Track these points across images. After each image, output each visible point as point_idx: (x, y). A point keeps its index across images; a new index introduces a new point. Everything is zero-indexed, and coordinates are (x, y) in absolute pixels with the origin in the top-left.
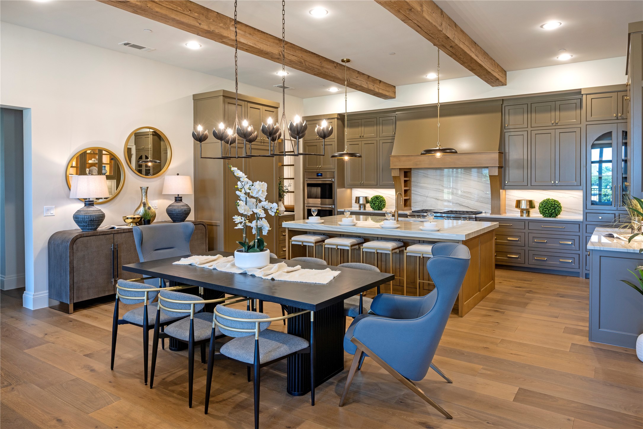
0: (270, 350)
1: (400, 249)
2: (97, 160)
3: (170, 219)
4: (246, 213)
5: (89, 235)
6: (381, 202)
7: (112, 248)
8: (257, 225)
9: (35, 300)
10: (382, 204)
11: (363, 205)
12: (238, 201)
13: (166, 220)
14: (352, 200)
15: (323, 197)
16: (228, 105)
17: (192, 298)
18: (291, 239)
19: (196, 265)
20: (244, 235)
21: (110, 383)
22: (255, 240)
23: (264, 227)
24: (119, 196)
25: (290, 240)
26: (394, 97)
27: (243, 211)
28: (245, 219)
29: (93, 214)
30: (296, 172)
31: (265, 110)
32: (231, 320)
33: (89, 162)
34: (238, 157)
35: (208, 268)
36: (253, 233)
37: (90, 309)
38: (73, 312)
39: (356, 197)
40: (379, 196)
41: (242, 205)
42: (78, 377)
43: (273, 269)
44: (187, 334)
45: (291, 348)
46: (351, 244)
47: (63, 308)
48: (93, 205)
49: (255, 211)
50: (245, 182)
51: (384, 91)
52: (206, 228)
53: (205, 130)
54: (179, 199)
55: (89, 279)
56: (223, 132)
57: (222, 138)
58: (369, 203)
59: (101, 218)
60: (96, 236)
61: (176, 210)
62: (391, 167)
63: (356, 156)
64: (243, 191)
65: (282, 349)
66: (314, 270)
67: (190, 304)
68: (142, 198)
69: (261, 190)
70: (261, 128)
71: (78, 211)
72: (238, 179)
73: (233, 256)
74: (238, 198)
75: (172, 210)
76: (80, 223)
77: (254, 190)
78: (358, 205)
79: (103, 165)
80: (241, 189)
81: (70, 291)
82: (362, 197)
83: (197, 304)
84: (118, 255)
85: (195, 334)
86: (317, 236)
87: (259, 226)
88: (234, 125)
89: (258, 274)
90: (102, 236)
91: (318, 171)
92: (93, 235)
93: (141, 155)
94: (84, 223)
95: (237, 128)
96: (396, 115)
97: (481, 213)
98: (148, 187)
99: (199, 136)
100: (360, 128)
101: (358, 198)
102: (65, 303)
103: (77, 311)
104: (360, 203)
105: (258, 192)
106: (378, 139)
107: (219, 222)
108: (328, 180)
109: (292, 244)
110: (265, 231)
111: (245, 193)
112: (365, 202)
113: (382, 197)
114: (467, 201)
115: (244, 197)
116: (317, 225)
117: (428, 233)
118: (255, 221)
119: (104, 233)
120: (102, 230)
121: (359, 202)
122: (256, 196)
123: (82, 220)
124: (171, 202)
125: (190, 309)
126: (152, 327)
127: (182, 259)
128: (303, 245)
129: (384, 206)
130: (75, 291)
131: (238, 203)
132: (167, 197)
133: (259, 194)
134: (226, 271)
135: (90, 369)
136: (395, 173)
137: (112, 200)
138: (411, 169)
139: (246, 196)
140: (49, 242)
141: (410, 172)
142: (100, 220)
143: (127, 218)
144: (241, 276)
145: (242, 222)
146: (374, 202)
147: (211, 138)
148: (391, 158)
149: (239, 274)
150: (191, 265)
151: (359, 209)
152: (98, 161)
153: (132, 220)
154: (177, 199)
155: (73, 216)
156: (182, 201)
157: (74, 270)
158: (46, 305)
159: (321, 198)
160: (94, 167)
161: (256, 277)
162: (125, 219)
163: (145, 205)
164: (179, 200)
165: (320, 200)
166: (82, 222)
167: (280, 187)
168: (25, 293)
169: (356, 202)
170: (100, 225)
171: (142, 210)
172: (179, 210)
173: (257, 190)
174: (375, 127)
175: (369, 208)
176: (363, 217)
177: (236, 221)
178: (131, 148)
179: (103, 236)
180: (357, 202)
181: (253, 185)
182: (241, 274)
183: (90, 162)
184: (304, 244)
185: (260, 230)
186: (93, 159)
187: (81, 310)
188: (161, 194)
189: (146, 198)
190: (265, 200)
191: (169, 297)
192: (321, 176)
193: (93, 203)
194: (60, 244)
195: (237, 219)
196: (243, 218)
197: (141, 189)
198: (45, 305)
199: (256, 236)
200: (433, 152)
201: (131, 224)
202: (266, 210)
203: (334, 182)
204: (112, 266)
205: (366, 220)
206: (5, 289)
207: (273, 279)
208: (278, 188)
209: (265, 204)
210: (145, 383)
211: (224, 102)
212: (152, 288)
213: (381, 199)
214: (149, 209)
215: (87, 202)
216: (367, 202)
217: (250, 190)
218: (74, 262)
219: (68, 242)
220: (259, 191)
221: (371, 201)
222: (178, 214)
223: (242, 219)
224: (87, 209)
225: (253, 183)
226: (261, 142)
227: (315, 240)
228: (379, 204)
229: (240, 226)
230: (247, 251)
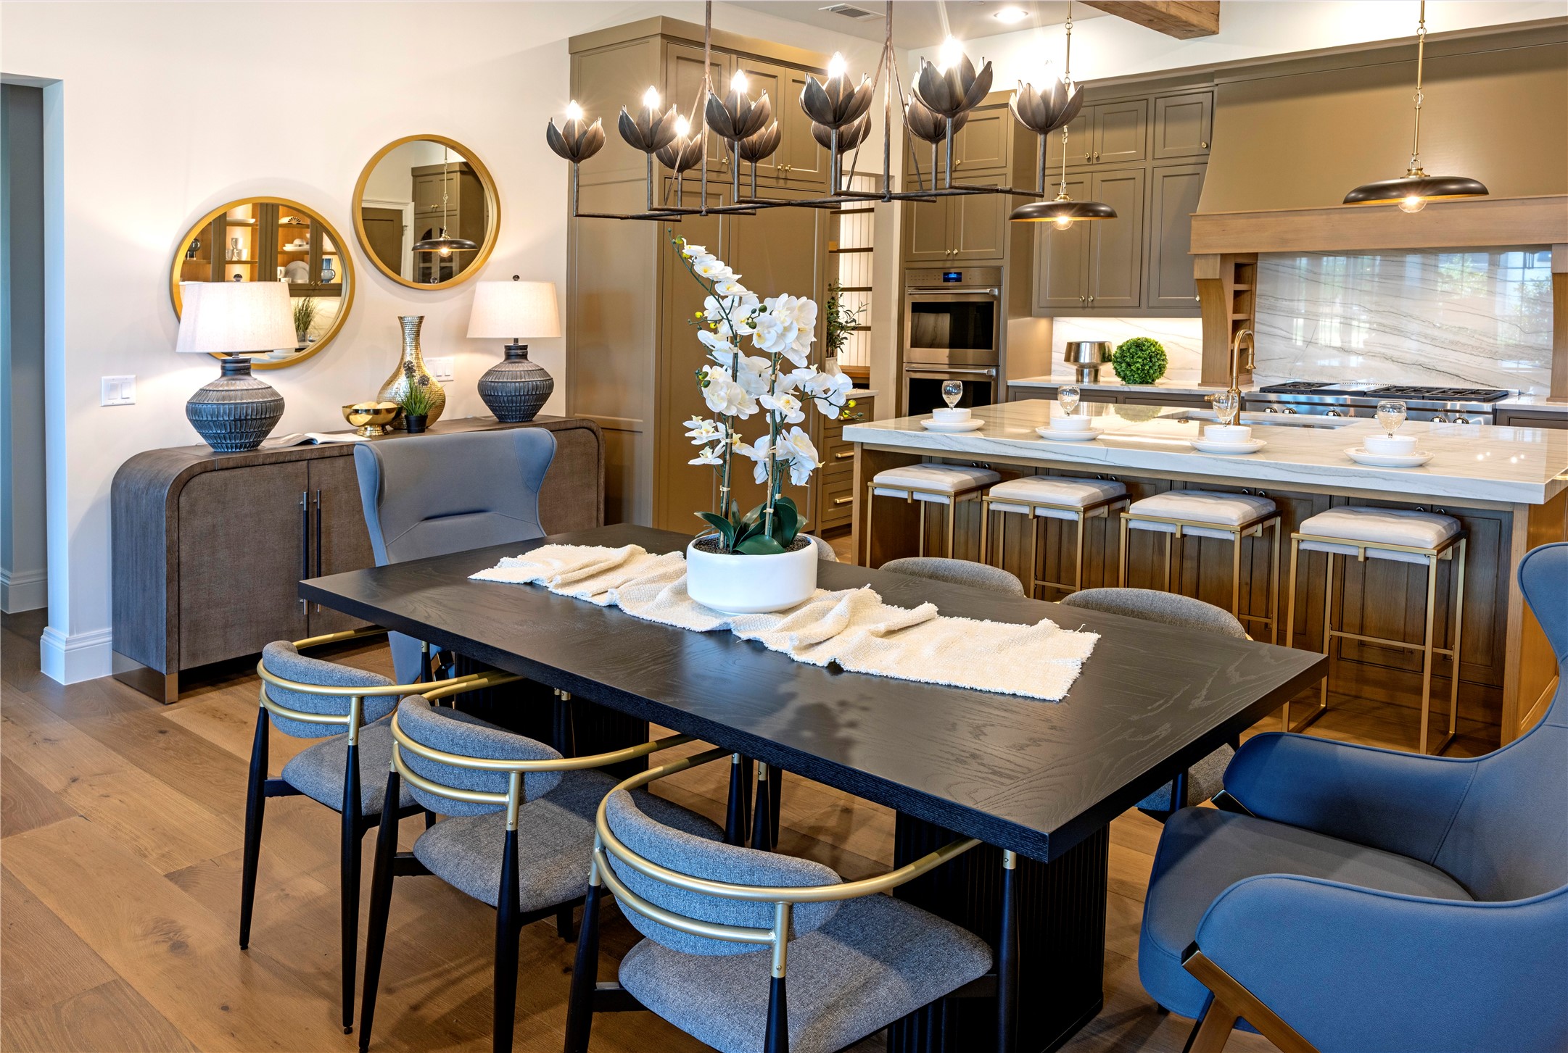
0: (832, 1000)
1: (1265, 523)
2: (307, 244)
3: (488, 412)
4: (732, 412)
5: (231, 464)
6: (1151, 357)
7: (303, 505)
8: (774, 455)
9: (69, 655)
10: (1154, 365)
11: (1090, 367)
12: (706, 368)
13: (478, 416)
14: (1051, 351)
15: (956, 342)
16: (677, 62)
17: (513, 749)
18: (872, 480)
19: (548, 585)
20: (725, 489)
21: (223, 1012)
22: (765, 507)
23: (800, 459)
24: (336, 343)
25: (869, 483)
26: (1214, 29)
27: (725, 405)
28: (730, 431)
29: (245, 401)
30: (879, 270)
31: (794, 81)
32: (668, 884)
33: (284, 248)
34: (709, 212)
35: (589, 600)
36: (758, 482)
37: (230, 689)
38: (176, 699)
39: (1070, 345)
40: (1147, 340)
41: (721, 380)
42: (123, 975)
43: (830, 618)
44: (495, 878)
45: (921, 984)
46: (1085, 504)
47: (151, 684)
48: (248, 374)
49: (768, 402)
50: (730, 298)
51: (1185, 8)
52: (600, 439)
53: (592, 119)
54: (519, 352)
55: (229, 598)
56: (657, 118)
57: (652, 144)
58: (1110, 361)
59: (270, 412)
60: (254, 469)
61: (509, 384)
62: (1193, 251)
63: (1097, 214)
64: (724, 328)
65: (883, 992)
66: (987, 622)
67: (505, 774)
68: (403, 351)
69: (796, 326)
70: (802, 96)
71: (203, 392)
72: (709, 286)
73: (679, 553)
74: (705, 356)
75: (496, 384)
76: (206, 428)
77: (770, 327)
78: (1073, 368)
79: (325, 257)
80: (716, 322)
81: (168, 636)
82: (1088, 344)
83: (533, 772)
84: (322, 525)
85: (523, 882)
86: (959, 471)
87: (781, 456)
88: (699, 96)
89: (777, 636)
90: (272, 466)
91: (948, 264)
92: (243, 464)
93: (430, 228)
94: (216, 427)
95: (710, 101)
96: (1216, 89)
97: (1505, 395)
98: (421, 318)
99: (571, 140)
100: (1088, 135)
101: (1073, 347)
102: (155, 670)
103: (191, 692)
104: (1082, 361)
105: (782, 336)
106: (1149, 164)
107: (641, 421)
108: (975, 291)
109: (873, 495)
110: (800, 474)
111: (734, 339)
112: (1096, 359)
113: (1154, 344)
114: (1452, 356)
115: (726, 351)
116: (964, 435)
117: (1384, 473)
118: (767, 438)
119: (280, 460)
120: (275, 449)
121: (1077, 359)
122: (773, 350)
123: (210, 419)
124: (494, 360)
125: (505, 793)
126: (372, 820)
127: (505, 560)
128: (913, 500)
129: (1161, 370)
130: (183, 636)
131: (706, 374)
132: (482, 345)
133: (787, 342)
134: (654, 619)
135: (170, 939)
136: (1203, 270)
137: (316, 355)
138: (1255, 255)
139: (736, 350)
140: (115, 485)
141: (1253, 266)
142: (265, 418)
143: (357, 411)
144: (710, 644)
145: (719, 441)
146: (1128, 360)
147: (616, 147)
148: (1193, 222)
149: (702, 633)
150: (531, 584)
151: (1078, 381)
152: (311, 247)
153: (370, 417)
154: (513, 352)
155: (187, 407)
156: (526, 358)
157: (182, 573)
158: (105, 671)
159: (952, 345)
160: (300, 264)
161: (766, 653)
162: (350, 414)
163: (410, 370)
164: (517, 356)
165: (947, 351)
166: (211, 424)
167: (832, 314)
168: (47, 632)
169: (1067, 359)
170: (267, 432)
171: (402, 386)
172: (517, 384)
173: (779, 329)
174: (1141, 129)
175: (1109, 378)
176: (1088, 407)
177: (694, 438)
178: (400, 212)
179: (275, 468)
180: (1072, 358)
181: (763, 310)
182: (710, 633)
183: (289, 248)
184: (917, 496)
185: (781, 468)
186: (297, 242)
187: (205, 689)
188: (463, 339)
189: (417, 348)
190: (806, 365)
191: (427, 739)
192: (958, 279)
193: (249, 368)
194: (143, 493)
195: (701, 430)
196: (721, 426)
197: (401, 323)
198: (101, 669)
199: (769, 490)
200: (1394, 194)
201: (366, 429)
202: (805, 399)
203: (998, 298)
204: (302, 559)
205: (1099, 413)
206: (10, 612)
207: (835, 668)
208: (825, 316)
209: (805, 376)
210: (344, 1025)
211: (665, 55)
212: (378, 684)
213: (1153, 350)
214: (424, 384)
215: (227, 365)
216: (1105, 358)
217: (754, 328)
218: (182, 547)
219: (163, 485)
220: (787, 329)
221: (1118, 355)
222: (514, 398)
223: (716, 429)
224: (227, 385)
225: (761, 302)
226: (778, 178)
227: (954, 485)
228: (1147, 364)
229: (709, 458)
230: (735, 546)
